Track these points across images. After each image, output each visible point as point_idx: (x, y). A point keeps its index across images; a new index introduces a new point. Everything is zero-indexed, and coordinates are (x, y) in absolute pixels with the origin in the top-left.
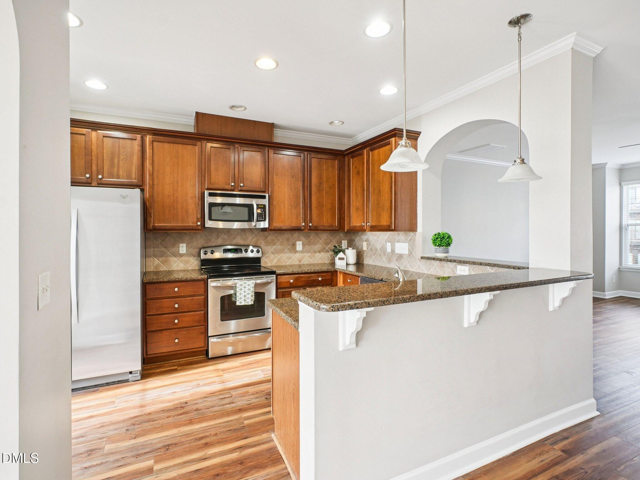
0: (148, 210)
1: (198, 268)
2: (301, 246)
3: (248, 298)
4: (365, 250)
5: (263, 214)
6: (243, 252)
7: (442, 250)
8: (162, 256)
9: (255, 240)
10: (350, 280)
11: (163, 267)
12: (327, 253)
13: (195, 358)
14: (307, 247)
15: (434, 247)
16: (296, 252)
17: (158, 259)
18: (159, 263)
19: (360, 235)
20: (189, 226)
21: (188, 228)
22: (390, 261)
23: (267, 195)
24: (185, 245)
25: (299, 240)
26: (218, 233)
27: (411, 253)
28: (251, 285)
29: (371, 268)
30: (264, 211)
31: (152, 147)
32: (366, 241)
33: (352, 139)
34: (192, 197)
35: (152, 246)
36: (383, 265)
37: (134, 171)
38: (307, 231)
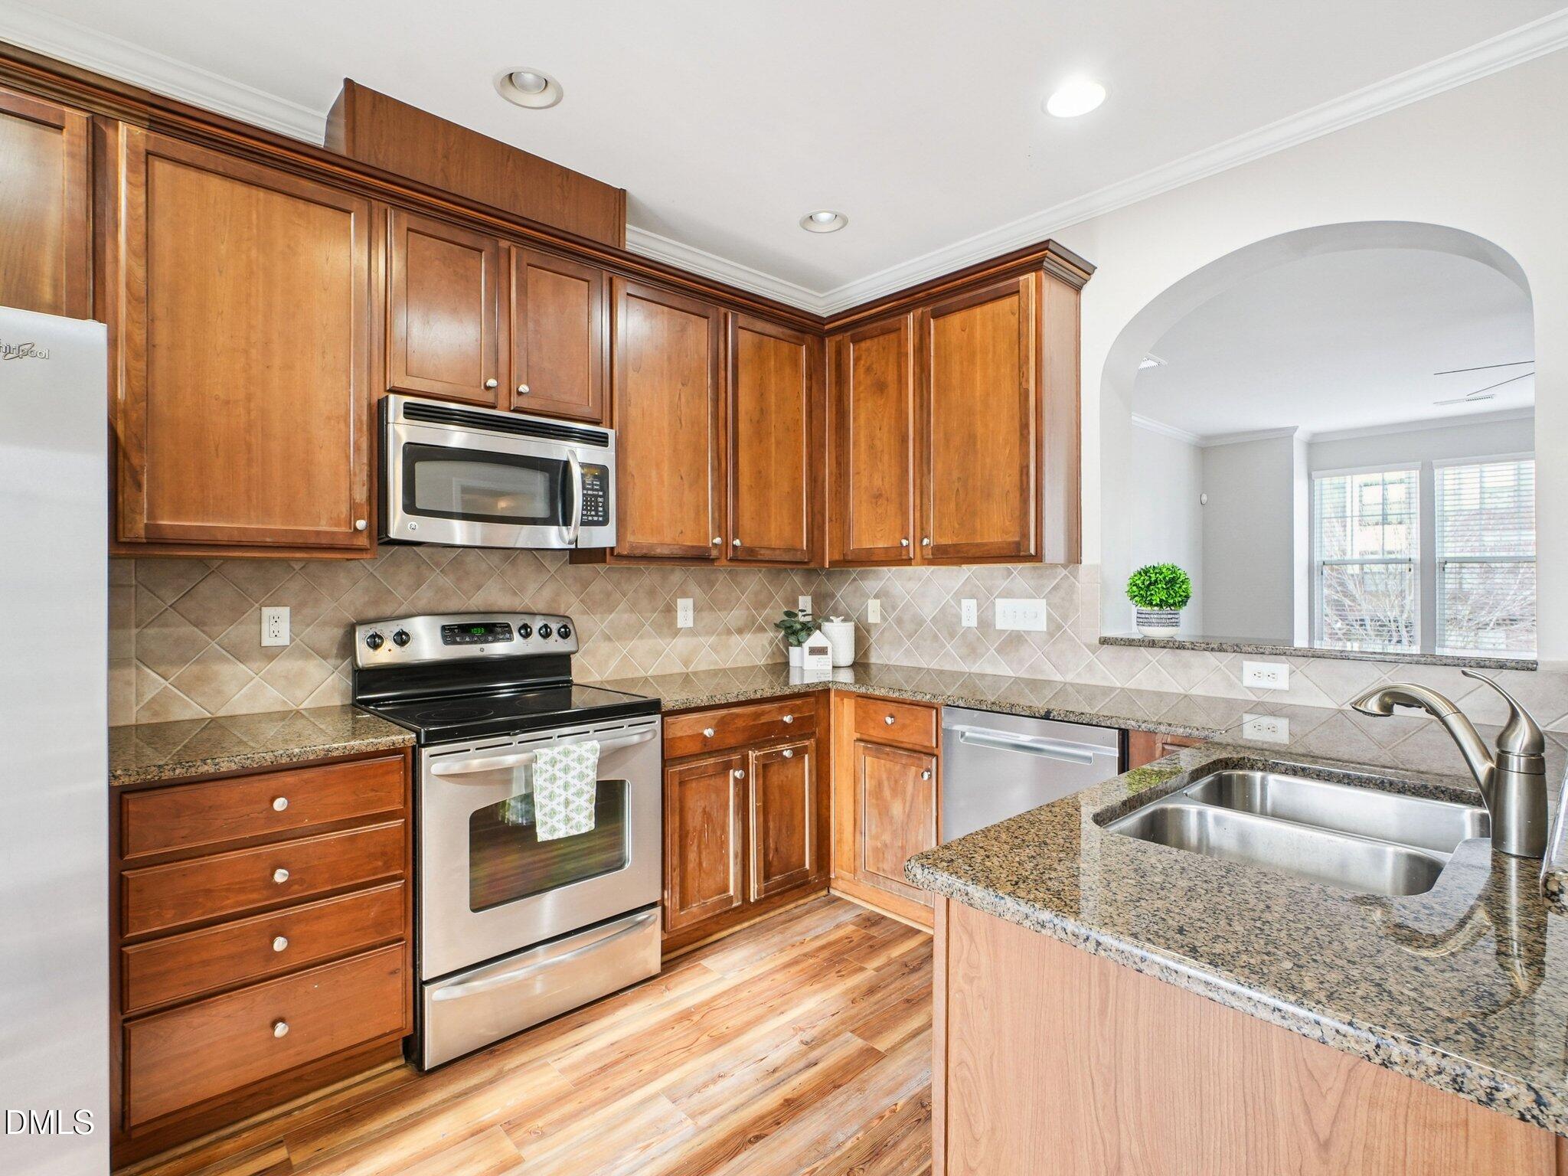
0: (126, 457)
1: (339, 703)
2: (691, 613)
3: (578, 810)
4: (876, 624)
5: (600, 499)
6: (516, 635)
7: (1165, 616)
8: (184, 660)
9: (547, 593)
10: (892, 716)
11: (187, 705)
12: (759, 635)
13: (358, 1078)
14: (708, 617)
15: (1133, 609)
16: (676, 632)
17: (160, 670)
18: (166, 687)
19: (855, 579)
20: (318, 533)
21: (312, 540)
22: (973, 651)
23: (611, 434)
24: (284, 612)
25: (684, 595)
26: (419, 568)
27: (1059, 627)
28: (588, 759)
29: (899, 676)
30: (601, 489)
31: (144, 178)
32: (876, 597)
33: (827, 294)
34: (329, 418)
35: (133, 617)
36: (947, 667)
38: (724, 562)
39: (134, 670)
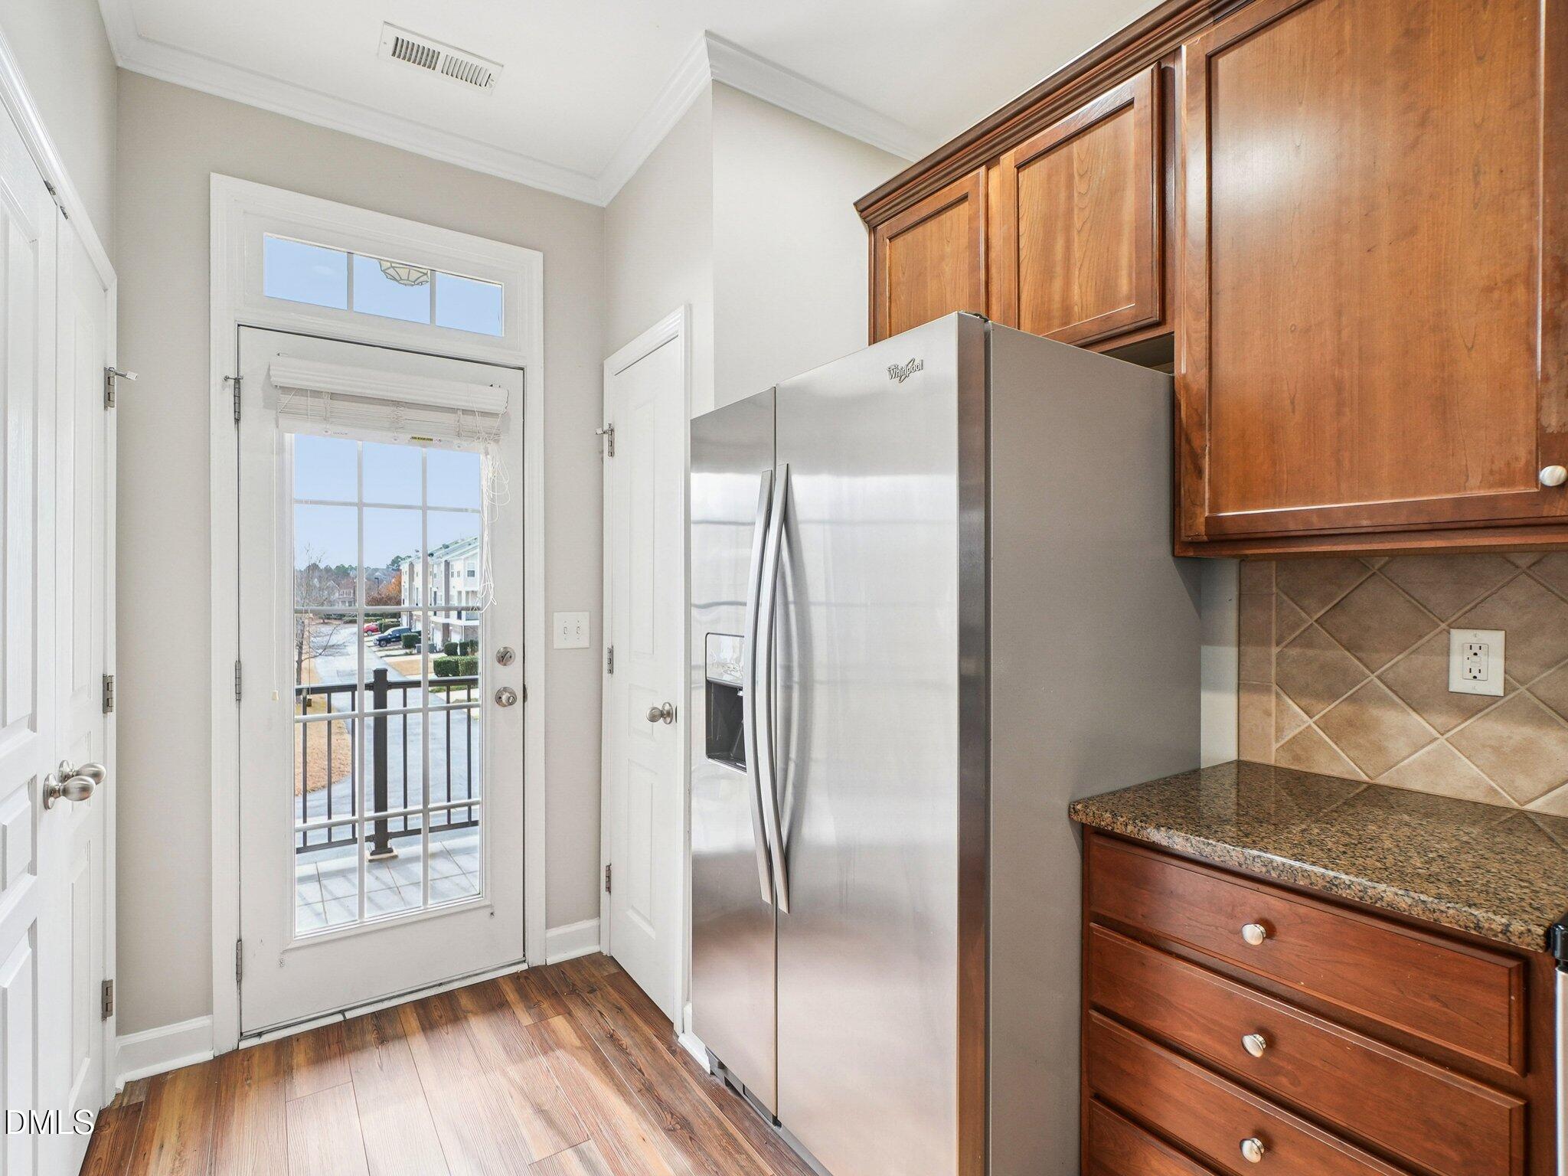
0: (1189, 441)
8: (1332, 694)
11: (1335, 757)
17: (1303, 703)
18: (1310, 726)
20: (1460, 502)
24: (1493, 639)
34: (1489, 290)
37: (1124, 262)
39: (1273, 697)
